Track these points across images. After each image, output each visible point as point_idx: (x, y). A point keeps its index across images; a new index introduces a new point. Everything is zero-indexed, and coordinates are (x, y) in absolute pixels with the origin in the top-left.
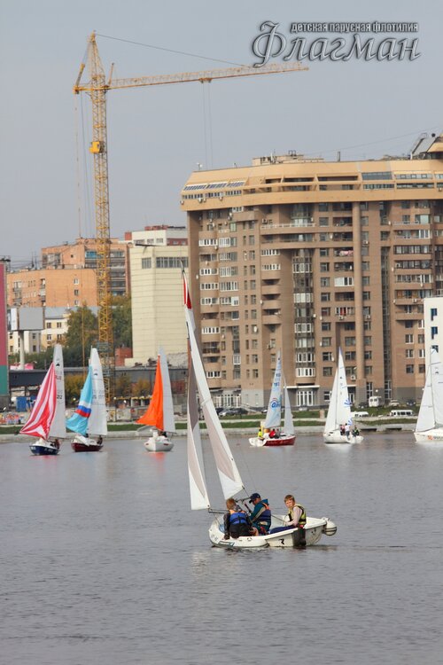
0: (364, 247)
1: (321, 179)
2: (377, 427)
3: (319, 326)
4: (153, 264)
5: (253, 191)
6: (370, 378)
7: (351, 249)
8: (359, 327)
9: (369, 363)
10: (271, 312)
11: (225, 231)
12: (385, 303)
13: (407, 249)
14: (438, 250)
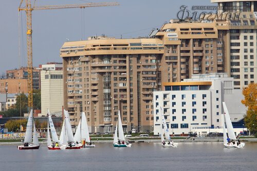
0: (131, 72)
1: (114, 45)
2: (135, 141)
3: (113, 102)
4: (49, 77)
5: (88, 50)
6: (132, 122)
7: (126, 72)
8: (128, 102)
9: (132, 116)
10: (95, 96)
11: (77, 65)
12: (138, 93)
13: (147, 72)
14: (159, 73)
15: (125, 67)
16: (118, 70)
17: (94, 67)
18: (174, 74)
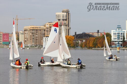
1: (35, 27)
3: (35, 39)
4: (21, 34)
5: (29, 28)
8: (38, 40)
9: (39, 43)
10: (31, 38)
11: (27, 31)
12: (40, 38)
13: (42, 33)
14: (44, 34)
15: (37, 32)
16: (36, 33)
17: (31, 32)
18: (48, 34)
